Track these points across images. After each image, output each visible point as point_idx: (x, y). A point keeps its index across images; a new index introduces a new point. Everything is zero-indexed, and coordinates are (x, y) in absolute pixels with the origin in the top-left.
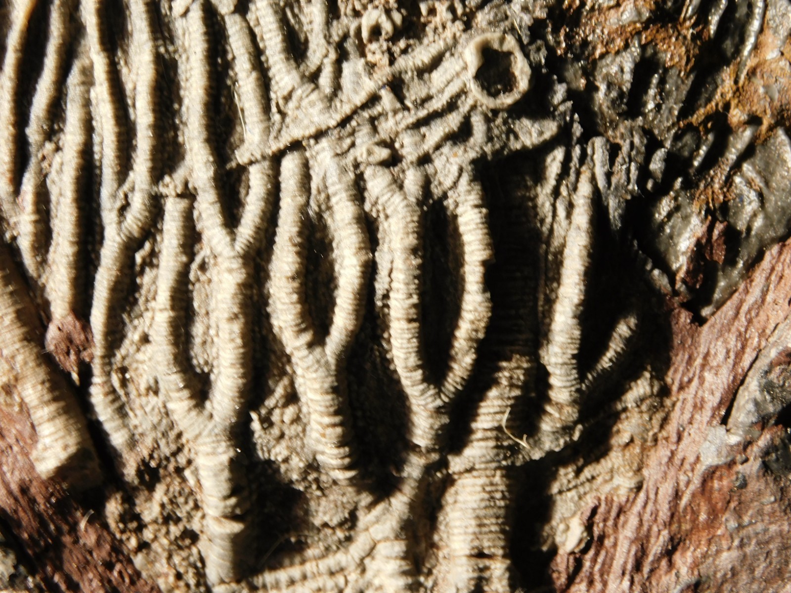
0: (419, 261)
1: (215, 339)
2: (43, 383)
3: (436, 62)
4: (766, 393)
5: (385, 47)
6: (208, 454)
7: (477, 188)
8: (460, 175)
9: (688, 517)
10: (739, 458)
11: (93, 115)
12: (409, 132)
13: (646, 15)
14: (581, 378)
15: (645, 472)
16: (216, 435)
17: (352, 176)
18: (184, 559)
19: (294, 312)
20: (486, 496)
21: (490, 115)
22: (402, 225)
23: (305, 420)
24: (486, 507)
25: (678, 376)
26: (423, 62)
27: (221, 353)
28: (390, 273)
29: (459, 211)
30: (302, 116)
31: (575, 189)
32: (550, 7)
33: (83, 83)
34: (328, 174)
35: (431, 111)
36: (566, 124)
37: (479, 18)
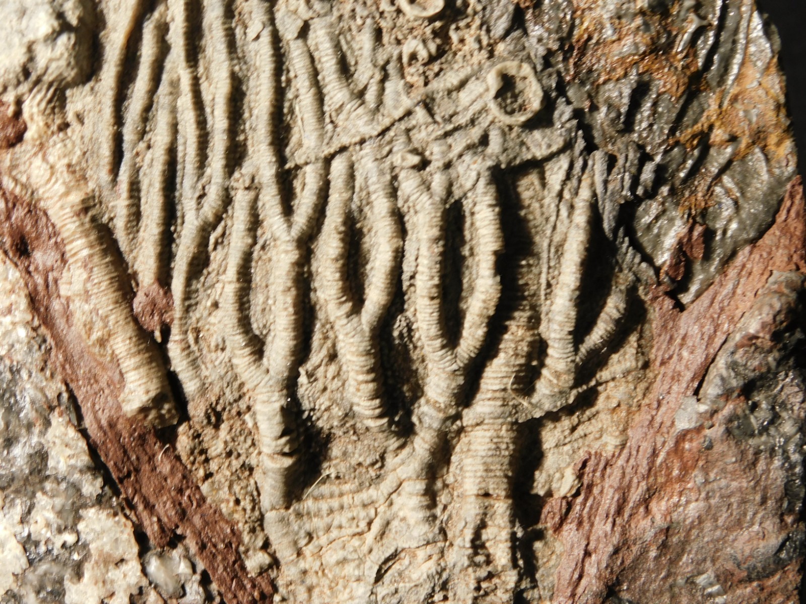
0: (441, 249)
1: (273, 308)
2: (130, 338)
3: (463, 84)
4: (731, 370)
5: (421, 71)
6: (264, 402)
7: (492, 190)
8: (477, 180)
9: (663, 472)
10: (707, 423)
11: (179, 119)
12: (438, 142)
13: (642, 49)
14: (576, 350)
15: (630, 432)
16: (271, 386)
17: (388, 177)
18: (242, 488)
19: (336, 287)
20: (494, 446)
22: (428, 219)
23: (345, 377)
24: (492, 456)
25: (660, 353)
26: (452, 84)
27: (277, 319)
28: (416, 259)
29: (476, 209)
30: (350, 126)
31: (577, 194)
32: (562, 40)
33: (171, 93)
34: (369, 175)
35: (457, 125)
36: (571, 139)
37: (501, 48)
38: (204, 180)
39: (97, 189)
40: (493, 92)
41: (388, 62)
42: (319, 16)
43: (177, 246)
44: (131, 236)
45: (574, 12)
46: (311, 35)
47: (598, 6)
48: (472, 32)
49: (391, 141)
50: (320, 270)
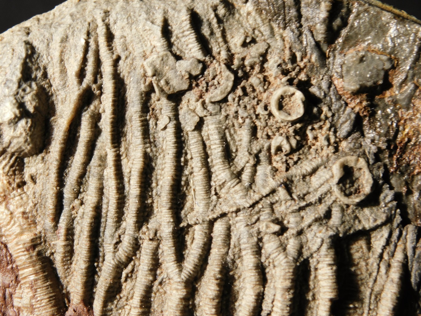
0: (291, 296)
3: (314, 171)
5: (284, 160)
7: (332, 252)
8: (321, 245)
11: (105, 185)
12: (294, 214)
17: (255, 239)
21: (345, 207)
22: (283, 273)
26: (306, 170)
28: (273, 302)
29: (320, 266)
30: (229, 198)
31: (393, 256)
32: (388, 142)
33: (100, 166)
34: (241, 237)
35: (308, 202)
36: (391, 215)
37: (344, 145)
38: (120, 231)
39: (43, 231)
40: (336, 179)
41: (260, 151)
42: (211, 115)
43: (99, 277)
44: (66, 267)
45: (399, 121)
46: (205, 128)
47: (417, 118)
48: (323, 132)
49: (258, 212)
50: (201, 304)
